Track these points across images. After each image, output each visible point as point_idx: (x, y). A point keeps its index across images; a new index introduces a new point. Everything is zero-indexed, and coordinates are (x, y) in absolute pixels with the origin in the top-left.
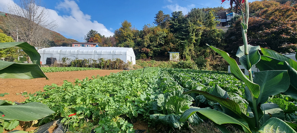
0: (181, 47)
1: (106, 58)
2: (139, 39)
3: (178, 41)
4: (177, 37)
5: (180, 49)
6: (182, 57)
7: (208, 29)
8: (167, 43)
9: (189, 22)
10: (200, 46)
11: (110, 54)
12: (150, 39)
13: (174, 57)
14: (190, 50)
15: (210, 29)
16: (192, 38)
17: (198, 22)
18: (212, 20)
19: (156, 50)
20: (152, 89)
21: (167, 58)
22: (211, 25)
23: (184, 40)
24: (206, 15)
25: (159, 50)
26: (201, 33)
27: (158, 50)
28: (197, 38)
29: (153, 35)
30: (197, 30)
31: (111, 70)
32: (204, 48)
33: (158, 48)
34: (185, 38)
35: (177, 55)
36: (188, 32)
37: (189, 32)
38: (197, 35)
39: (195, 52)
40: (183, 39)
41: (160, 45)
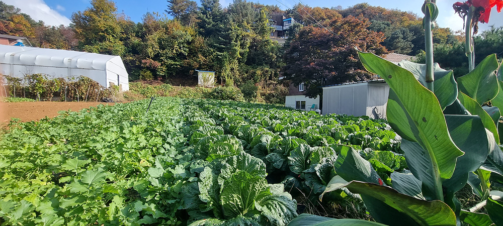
0: (217, 64)
1: (50, 75)
2: (136, 41)
3: (212, 53)
4: (211, 46)
5: (215, 66)
6: (219, 80)
7: (259, 38)
8: (193, 53)
9: (231, 22)
10: (247, 63)
11: (60, 65)
12: (160, 43)
13: (206, 80)
14: (232, 69)
15: (261, 38)
16: (235, 50)
17: (245, 23)
18: (264, 24)
19: (172, 65)
20: (175, 146)
21: (193, 81)
22: (262, 31)
23: (223, 52)
24: (257, 15)
25: (178, 65)
26: (248, 42)
27: (176, 65)
28: (242, 51)
29: (166, 36)
30: (244, 38)
31: (66, 103)
32: (253, 68)
33: (176, 61)
34: (223, 48)
35: (211, 76)
36: (228, 38)
37: (231, 40)
38: (242, 46)
39: (240, 73)
40: (221, 50)
41: (181, 56)
